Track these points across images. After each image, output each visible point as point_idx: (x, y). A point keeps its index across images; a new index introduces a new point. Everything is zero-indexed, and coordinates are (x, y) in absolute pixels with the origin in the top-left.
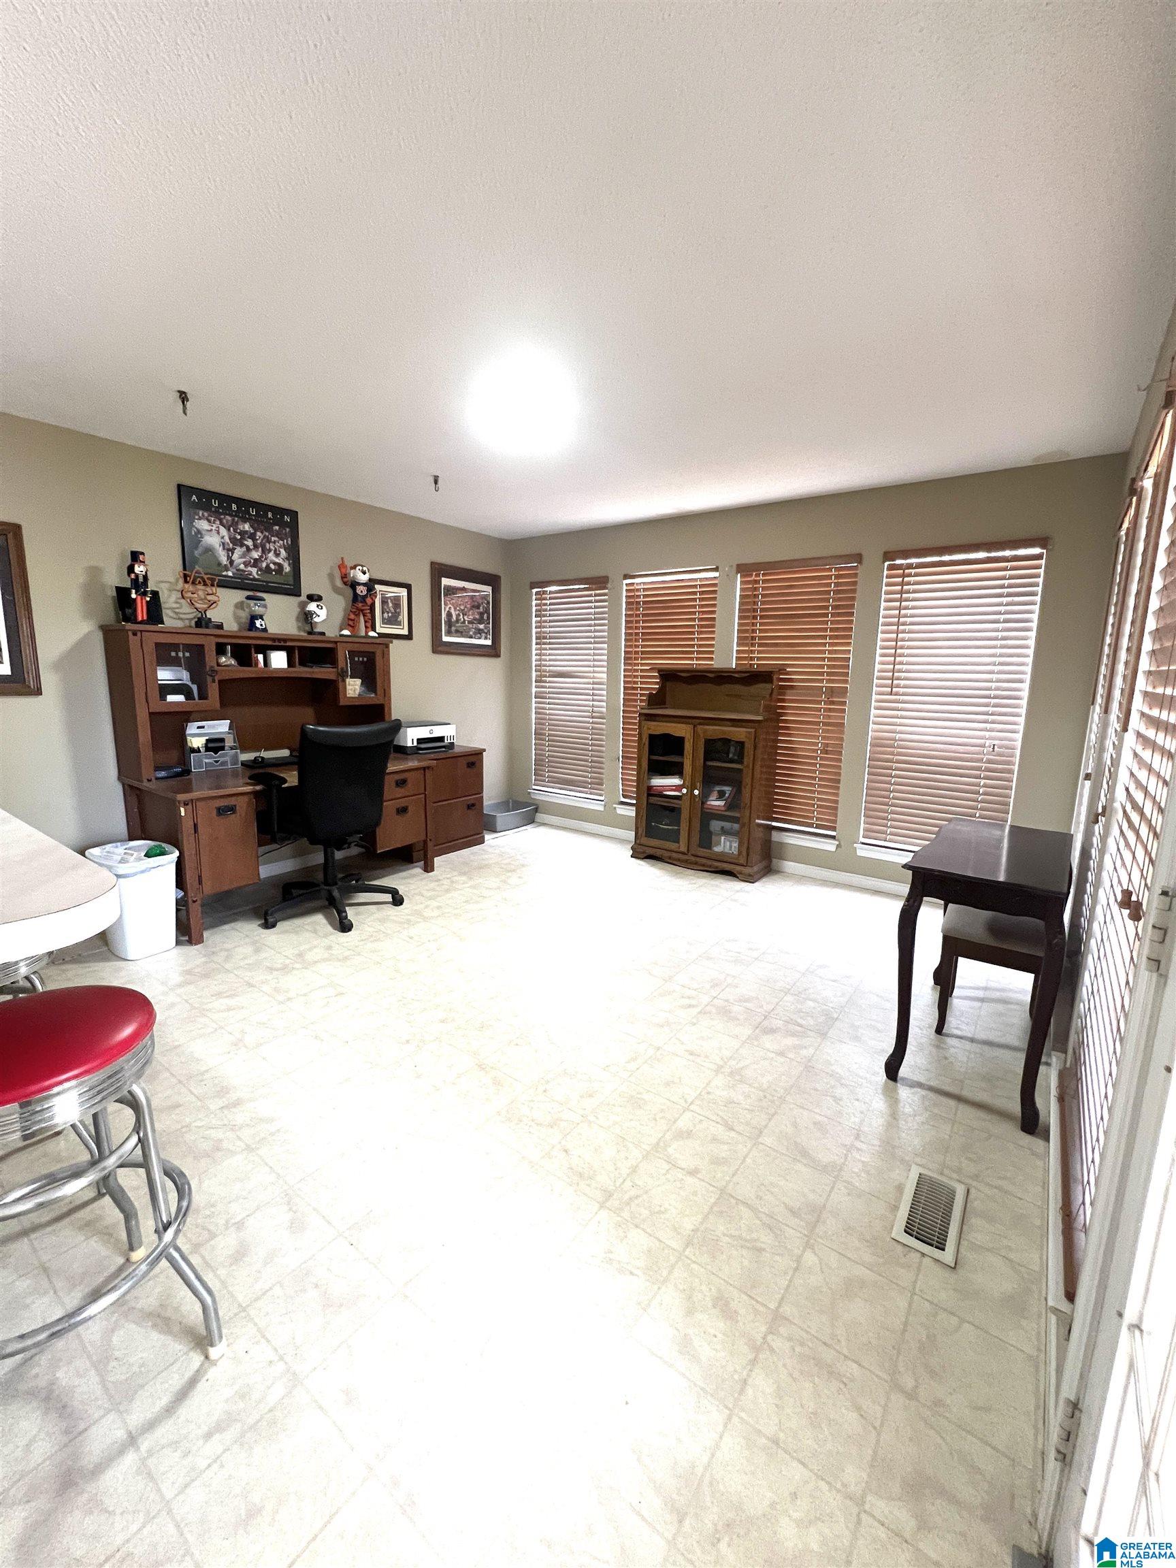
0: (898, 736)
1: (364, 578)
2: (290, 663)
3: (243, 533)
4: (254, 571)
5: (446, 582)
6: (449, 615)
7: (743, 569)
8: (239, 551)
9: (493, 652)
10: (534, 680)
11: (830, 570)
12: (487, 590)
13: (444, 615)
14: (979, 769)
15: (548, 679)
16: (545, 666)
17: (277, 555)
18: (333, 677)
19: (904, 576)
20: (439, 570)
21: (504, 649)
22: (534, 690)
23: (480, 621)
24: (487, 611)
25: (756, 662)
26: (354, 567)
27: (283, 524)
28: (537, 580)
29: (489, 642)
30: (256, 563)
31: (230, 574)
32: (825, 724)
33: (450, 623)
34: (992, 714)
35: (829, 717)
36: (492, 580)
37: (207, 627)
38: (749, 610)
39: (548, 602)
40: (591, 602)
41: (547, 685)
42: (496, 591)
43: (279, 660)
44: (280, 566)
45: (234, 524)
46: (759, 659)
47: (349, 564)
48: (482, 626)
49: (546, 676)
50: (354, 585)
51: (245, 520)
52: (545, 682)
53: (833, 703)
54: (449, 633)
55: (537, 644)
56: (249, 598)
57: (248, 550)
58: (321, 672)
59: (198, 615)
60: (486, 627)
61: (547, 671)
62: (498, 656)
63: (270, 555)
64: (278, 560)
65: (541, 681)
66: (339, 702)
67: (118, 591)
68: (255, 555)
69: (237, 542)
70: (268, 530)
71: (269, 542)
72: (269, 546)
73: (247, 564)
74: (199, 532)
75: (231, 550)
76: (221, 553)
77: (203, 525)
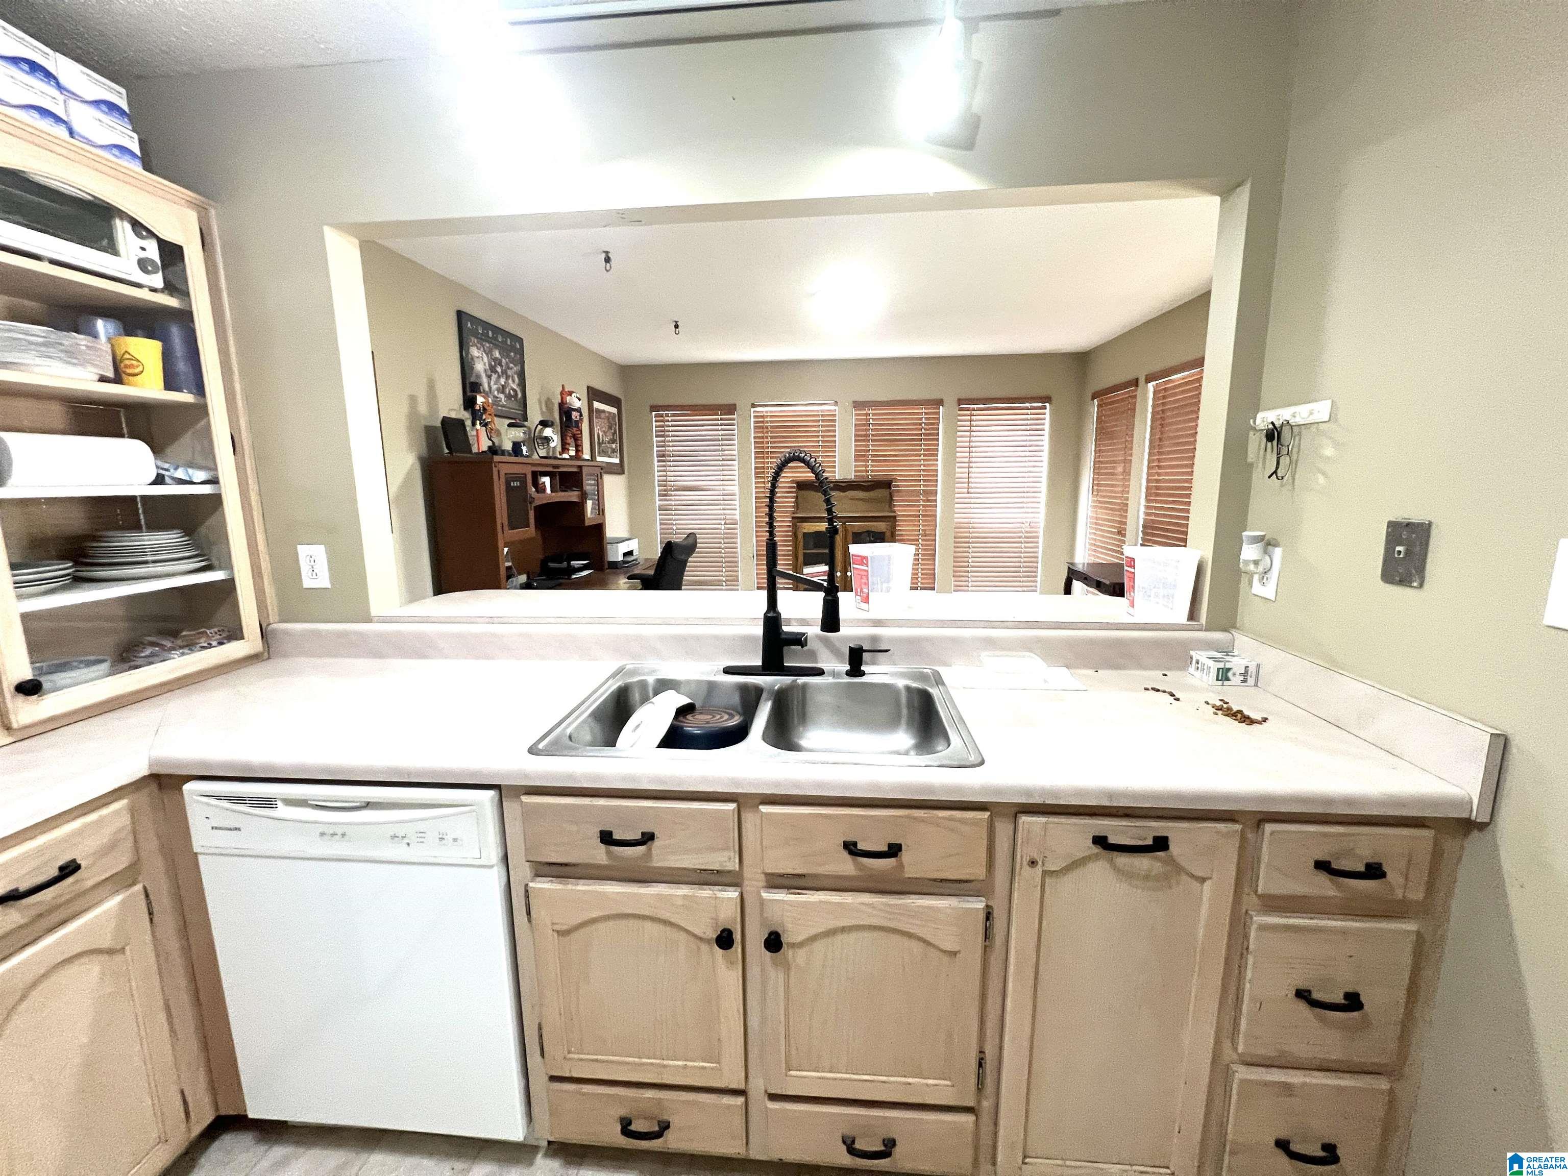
0: (972, 520)
1: (576, 404)
2: (553, 489)
3: (495, 359)
4: (502, 396)
5: (595, 404)
7: (857, 405)
8: (494, 376)
9: (622, 469)
10: (657, 492)
11: (922, 409)
12: (616, 411)
13: (596, 436)
14: (1020, 537)
15: (673, 493)
16: (669, 481)
17: (514, 381)
18: (578, 500)
19: (971, 415)
20: (592, 394)
21: (627, 467)
22: (657, 503)
23: (613, 441)
24: (615, 432)
25: (870, 473)
27: (515, 350)
28: (656, 404)
29: (619, 460)
30: (503, 389)
32: (923, 516)
33: (599, 443)
34: (1026, 503)
35: (926, 511)
36: (617, 402)
38: (861, 437)
39: (670, 424)
40: (718, 425)
41: (673, 498)
42: (620, 412)
43: (547, 485)
44: (515, 391)
45: (491, 351)
46: (872, 471)
48: (614, 446)
49: (670, 491)
50: (569, 410)
51: (497, 346)
52: (671, 495)
53: (928, 501)
54: (599, 455)
55: (658, 461)
56: (510, 425)
57: (499, 377)
58: (572, 496)
59: (490, 444)
60: (616, 446)
61: (671, 486)
62: (624, 473)
63: (510, 381)
64: (515, 387)
65: (666, 495)
66: (587, 523)
67: (446, 421)
68: (502, 381)
69: (493, 369)
70: (508, 356)
71: (509, 368)
72: (510, 372)
73: (498, 390)
74: (472, 359)
75: (489, 377)
76: (485, 380)
77: (474, 352)
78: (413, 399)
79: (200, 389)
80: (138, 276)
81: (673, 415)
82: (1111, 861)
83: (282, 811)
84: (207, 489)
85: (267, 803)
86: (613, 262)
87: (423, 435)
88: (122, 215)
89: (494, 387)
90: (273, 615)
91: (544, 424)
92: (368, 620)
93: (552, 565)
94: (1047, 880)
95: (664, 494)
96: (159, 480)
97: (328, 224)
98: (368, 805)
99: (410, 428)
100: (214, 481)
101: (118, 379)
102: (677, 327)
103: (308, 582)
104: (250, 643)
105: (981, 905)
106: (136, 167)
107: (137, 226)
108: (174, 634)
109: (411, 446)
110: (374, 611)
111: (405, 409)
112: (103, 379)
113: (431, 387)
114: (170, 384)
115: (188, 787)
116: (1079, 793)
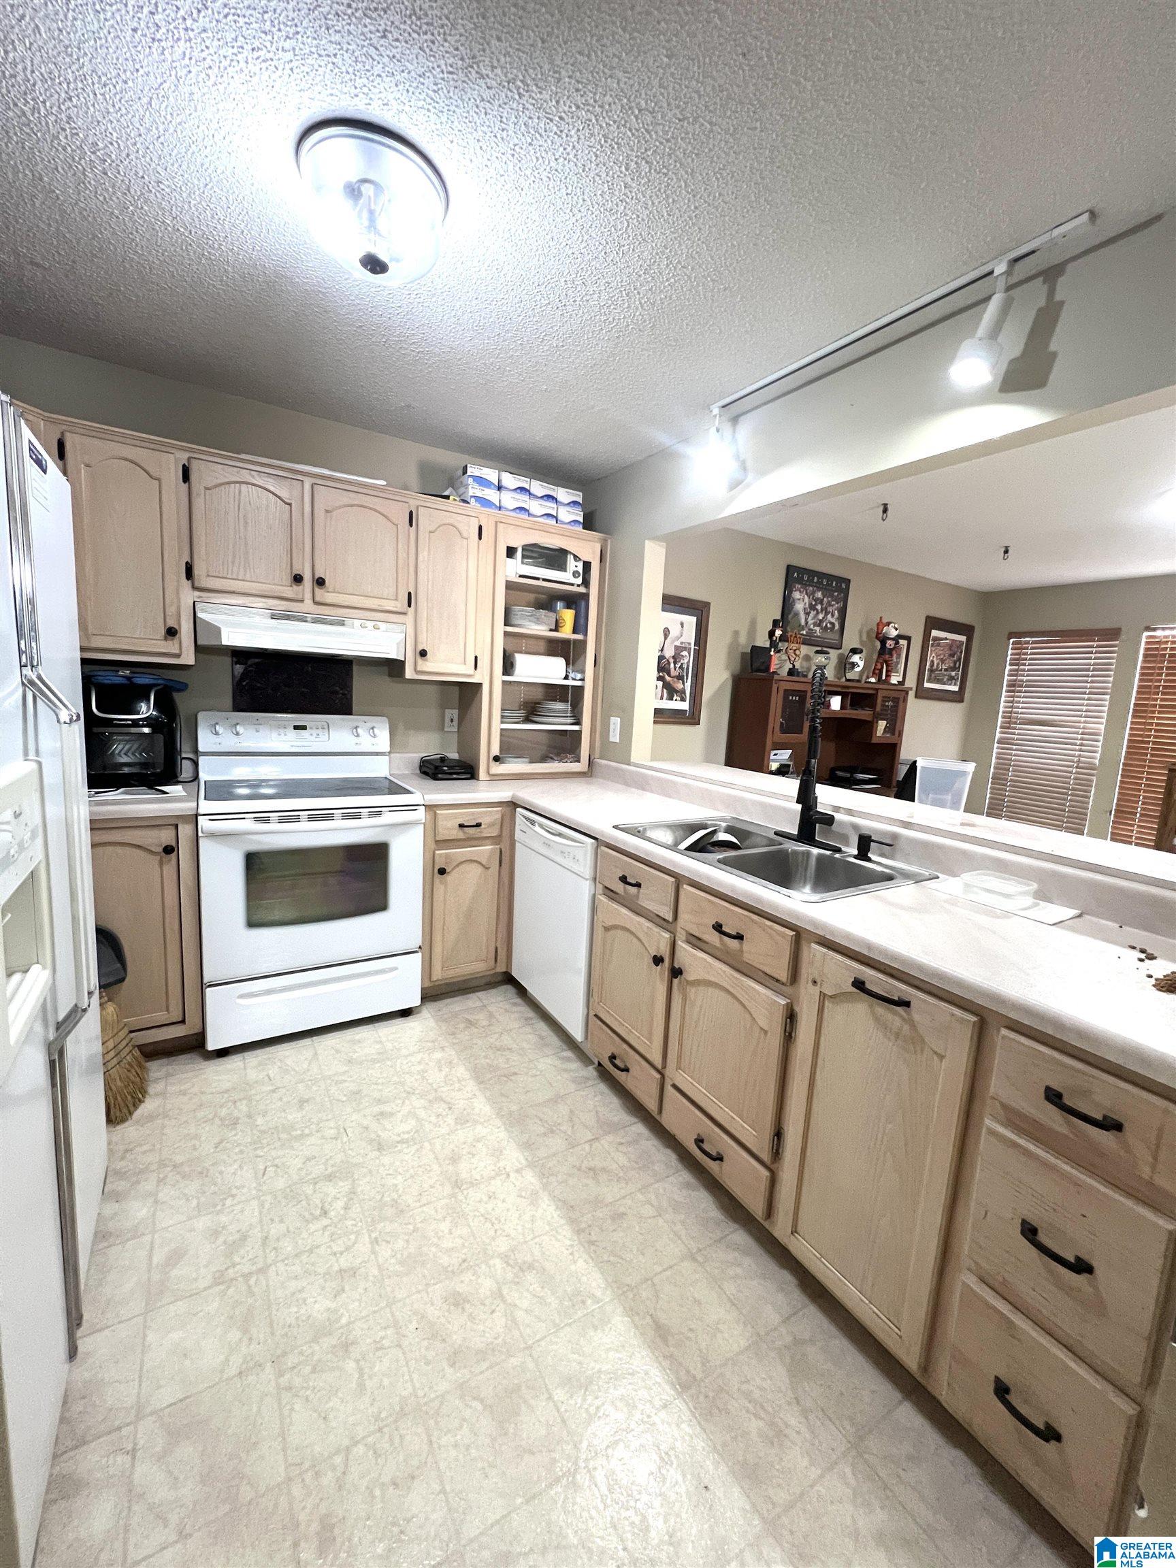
1: (894, 633)
2: (842, 707)
3: (816, 600)
4: (818, 629)
5: (935, 633)
6: (932, 661)
8: (813, 613)
9: (958, 697)
10: (999, 724)
12: (963, 638)
13: (928, 664)
15: (1017, 726)
16: (1017, 713)
17: (833, 616)
18: (869, 719)
20: (933, 622)
21: (967, 695)
22: (998, 735)
23: (953, 669)
24: (959, 659)
26: (888, 624)
27: (839, 589)
28: (1015, 630)
29: (956, 688)
30: (819, 623)
31: (804, 632)
33: (931, 671)
36: (967, 630)
37: (798, 676)
39: (1029, 651)
40: (1090, 653)
41: (1017, 732)
42: (969, 640)
43: (836, 703)
44: (833, 624)
45: (813, 593)
47: (885, 621)
48: (953, 674)
49: (1016, 723)
50: (883, 640)
51: (819, 589)
52: (1015, 729)
54: (929, 681)
55: (1007, 691)
56: (817, 652)
57: (818, 613)
58: (863, 714)
59: (791, 666)
60: (957, 674)
61: (1017, 718)
62: (962, 701)
63: (829, 616)
64: (833, 620)
65: (1008, 728)
66: (874, 741)
67: (754, 648)
68: (821, 616)
69: (812, 607)
70: (832, 596)
71: (830, 605)
72: (830, 609)
73: (815, 625)
74: (794, 600)
75: (808, 614)
76: (802, 616)
77: (796, 595)
78: (736, 633)
79: (586, 634)
80: (573, 580)
81: (1034, 642)
82: (871, 1006)
83: (537, 828)
84: (579, 683)
85: (533, 822)
86: (889, 512)
87: (739, 660)
88: (571, 553)
89: (810, 621)
90: (597, 755)
91: (854, 651)
92: (629, 764)
93: (839, 773)
94: (827, 1003)
95: (1007, 726)
96: (566, 678)
97: (649, 539)
98: (560, 835)
99: (729, 653)
100: (582, 680)
101: (556, 630)
102: (1006, 552)
103: (612, 739)
104: (581, 766)
105: (783, 1002)
106: (580, 528)
107: (576, 557)
108: (558, 755)
109: (727, 668)
110: (633, 759)
111: (728, 639)
112: (551, 630)
113: (753, 624)
114: (575, 631)
115: (519, 810)
116: (848, 936)
